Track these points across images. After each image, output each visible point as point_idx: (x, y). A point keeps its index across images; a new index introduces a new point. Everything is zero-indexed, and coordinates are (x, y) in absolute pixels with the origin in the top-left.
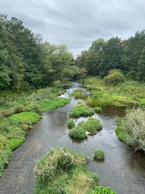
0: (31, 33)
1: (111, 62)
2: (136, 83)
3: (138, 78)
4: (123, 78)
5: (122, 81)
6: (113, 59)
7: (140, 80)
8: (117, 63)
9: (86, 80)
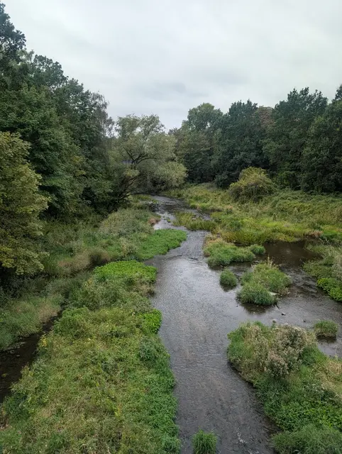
0: (84, 92)
1: (242, 153)
2: (301, 196)
3: (303, 185)
4: (272, 186)
5: (271, 192)
6: (245, 147)
7: (307, 189)
8: (253, 156)
9: (184, 192)
